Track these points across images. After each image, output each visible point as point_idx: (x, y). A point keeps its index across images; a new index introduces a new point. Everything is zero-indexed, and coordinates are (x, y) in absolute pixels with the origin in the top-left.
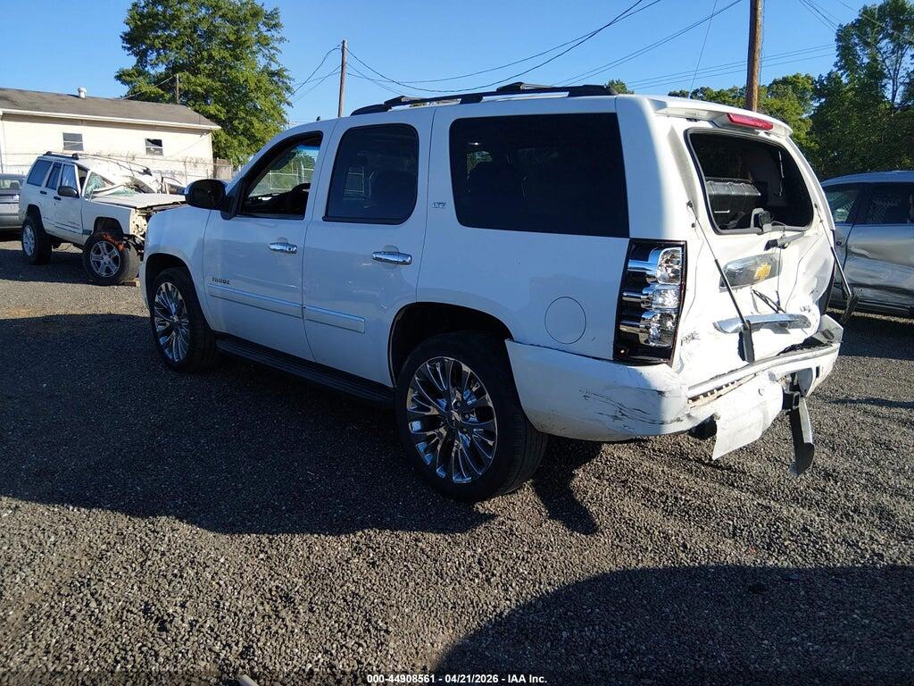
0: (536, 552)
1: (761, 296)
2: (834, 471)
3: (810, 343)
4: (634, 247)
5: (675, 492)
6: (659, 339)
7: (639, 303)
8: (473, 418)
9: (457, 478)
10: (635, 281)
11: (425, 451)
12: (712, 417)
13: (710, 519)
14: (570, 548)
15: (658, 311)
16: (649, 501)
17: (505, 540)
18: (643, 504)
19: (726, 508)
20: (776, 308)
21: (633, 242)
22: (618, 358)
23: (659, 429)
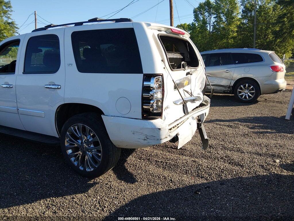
0: (120, 194)
1: (186, 91)
2: (212, 145)
3: (202, 105)
4: (145, 77)
5: (166, 160)
6: (157, 109)
7: (149, 97)
8: (92, 146)
9: (88, 169)
10: (147, 89)
11: (74, 161)
12: (177, 135)
13: (178, 168)
14: (133, 189)
15: (156, 100)
16: (157, 165)
17: (109, 191)
18: (156, 167)
19: (182, 164)
20: (191, 95)
21: (145, 75)
22: (144, 118)
23: (160, 142)
